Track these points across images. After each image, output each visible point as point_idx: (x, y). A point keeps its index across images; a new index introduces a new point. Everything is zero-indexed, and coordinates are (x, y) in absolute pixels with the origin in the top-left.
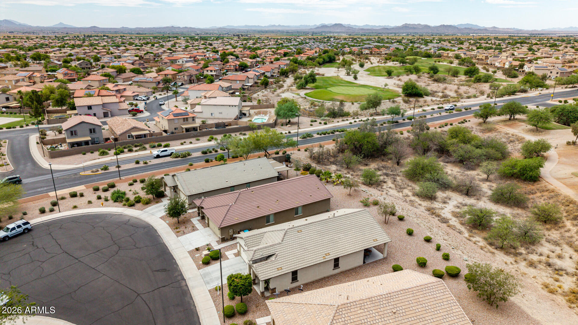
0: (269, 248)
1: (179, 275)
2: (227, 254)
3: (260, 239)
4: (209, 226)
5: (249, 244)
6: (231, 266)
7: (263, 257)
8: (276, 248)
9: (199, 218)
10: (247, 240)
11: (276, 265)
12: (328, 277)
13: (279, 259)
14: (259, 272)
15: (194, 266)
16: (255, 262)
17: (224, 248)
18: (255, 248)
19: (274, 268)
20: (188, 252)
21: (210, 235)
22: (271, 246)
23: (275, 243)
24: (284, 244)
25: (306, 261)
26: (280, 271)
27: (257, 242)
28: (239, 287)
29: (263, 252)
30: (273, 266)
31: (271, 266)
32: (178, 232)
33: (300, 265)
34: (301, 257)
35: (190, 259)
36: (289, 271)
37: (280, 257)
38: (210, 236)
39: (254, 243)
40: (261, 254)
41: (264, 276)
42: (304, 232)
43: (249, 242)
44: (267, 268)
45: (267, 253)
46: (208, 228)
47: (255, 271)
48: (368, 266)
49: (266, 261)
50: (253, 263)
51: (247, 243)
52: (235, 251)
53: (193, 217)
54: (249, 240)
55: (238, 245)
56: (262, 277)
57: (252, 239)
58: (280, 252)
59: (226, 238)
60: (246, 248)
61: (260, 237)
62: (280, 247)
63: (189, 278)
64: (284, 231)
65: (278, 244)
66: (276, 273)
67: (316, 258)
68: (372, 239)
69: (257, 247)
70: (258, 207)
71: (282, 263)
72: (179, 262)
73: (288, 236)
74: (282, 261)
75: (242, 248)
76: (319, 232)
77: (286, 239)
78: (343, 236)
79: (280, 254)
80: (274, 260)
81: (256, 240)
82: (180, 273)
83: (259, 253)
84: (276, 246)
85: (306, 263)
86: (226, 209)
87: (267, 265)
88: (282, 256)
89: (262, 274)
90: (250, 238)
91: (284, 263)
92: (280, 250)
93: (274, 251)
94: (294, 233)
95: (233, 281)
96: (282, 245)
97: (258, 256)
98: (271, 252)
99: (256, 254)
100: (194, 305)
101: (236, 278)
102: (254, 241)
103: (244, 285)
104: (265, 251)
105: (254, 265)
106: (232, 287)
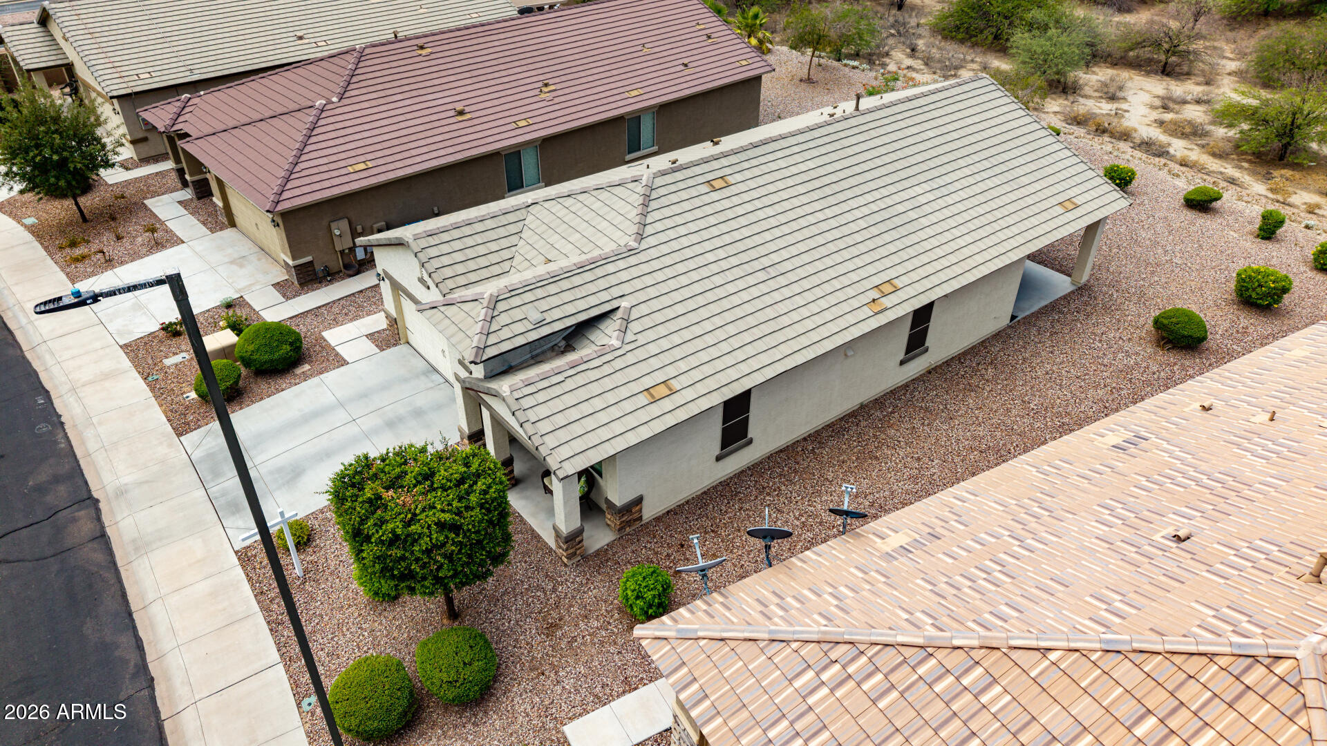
0: (577, 280)
1: (57, 479)
2: (333, 343)
3: (505, 243)
4: (232, 224)
5: (448, 272)
6: (364, 396)
7: (546, 331)
8: (613, 280)
9: (187, 194)
10: (433, 252)
11: (633, 373)
12: (878, 402)
13: (642, 339)
14: (544, 427)
15: (157, 417)
16: (503, 365)
17: (315, 312)
18: (490, 289)
19: (624, 392)
20: (124, 347)
21: (239, 261)
22: (581, 268)
23: (596, 253)
24: (654, 253)
25: (790, 333)
26: (667, 404)
27: (494, 258)
28: (425, 543)
29: (544, 305)
30: (619, 378)
31: (608, 383)
32: (77, 260)
33: (765, 359)
34: (761, 317)
35: (135, 385)
36: (705, 404)
37: (647, 322)
38: (241, 266)
39: (472, 265)
40: (535, 316)
41: (578, 445)
42: (742, 187)
43: (446, 260)
44: (583, 394)
45: (570, 309)
46: (229, 233)
47: (513, 423)
48: (1034, 331)
49: (571, 357)
50: (491, 376)
51: (436, 263)
52: (377, 322)
53: (155, 194)
54: (445, 248)
55: (385, 288)
56: (565, 452)
57: (457, 245)
58: (641, 296)
59: (319, 267)
60: (433, 296)
61: (502, 232)
62: (635, 272)
63: (121, 492)
64: (639, 188)
65: (617, 256)
66: (643, 416)
67: (836, 311)
68: (1054, 201)
69: (503, 282)
70: (461, 113)
71: (667, 358)
72: (66, 405)
73: (667, 212)
74: (665, 344)
75: (407, 305)
76: (817, 184)
77: (659, 226)
78: (930, 196)
79: (644, 309)
80: (616, 343)
81: (482, 250)
82: (67, 467)
83: (518, 314)
84: (611, 268)
85: (795, 345)
86: (296, 128)
87: (580, 380)
88: (659, 317)
89: (563, 435)
90: (446, 237)
91: (678, 353)
92: (638, 284)
93: (605, 296)
94: (694, 192)
95: (375, 503)
96: (642, 257)
97: (519, 328)
98: (593, 301)
99: (504, 319)
100: (143, 667)
101: (393, 485)
102: (471, 253)
103: (455, 528)
104: (555, 301)
105: (504, 386)
106: (370, 551)
